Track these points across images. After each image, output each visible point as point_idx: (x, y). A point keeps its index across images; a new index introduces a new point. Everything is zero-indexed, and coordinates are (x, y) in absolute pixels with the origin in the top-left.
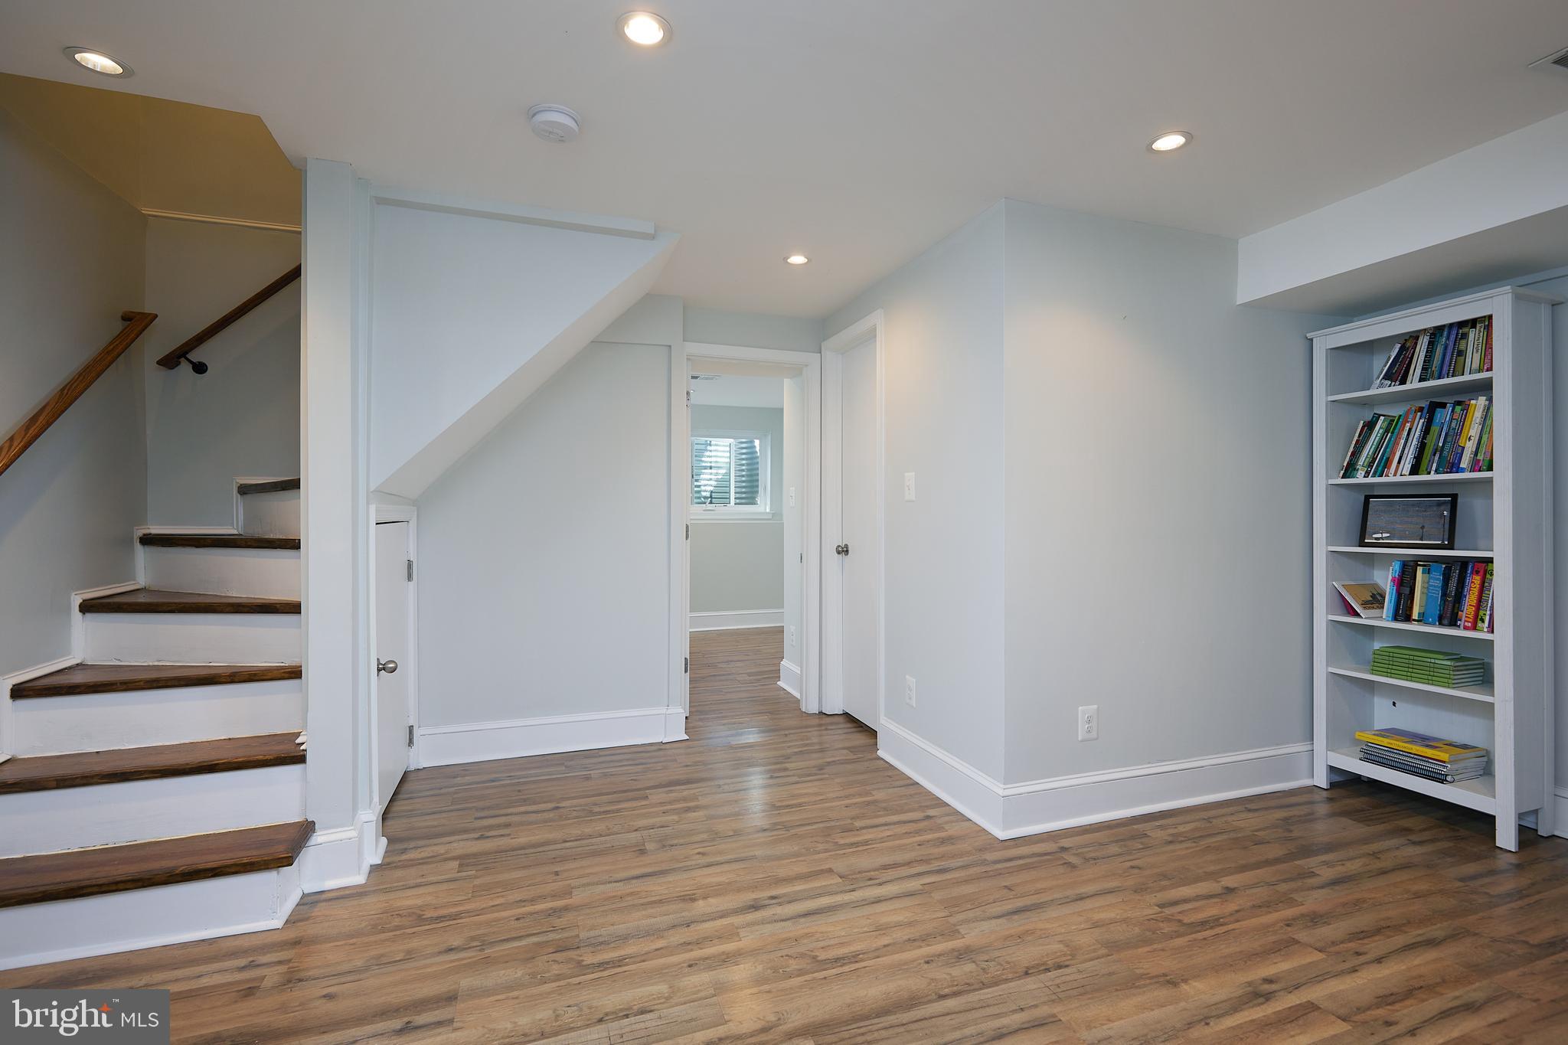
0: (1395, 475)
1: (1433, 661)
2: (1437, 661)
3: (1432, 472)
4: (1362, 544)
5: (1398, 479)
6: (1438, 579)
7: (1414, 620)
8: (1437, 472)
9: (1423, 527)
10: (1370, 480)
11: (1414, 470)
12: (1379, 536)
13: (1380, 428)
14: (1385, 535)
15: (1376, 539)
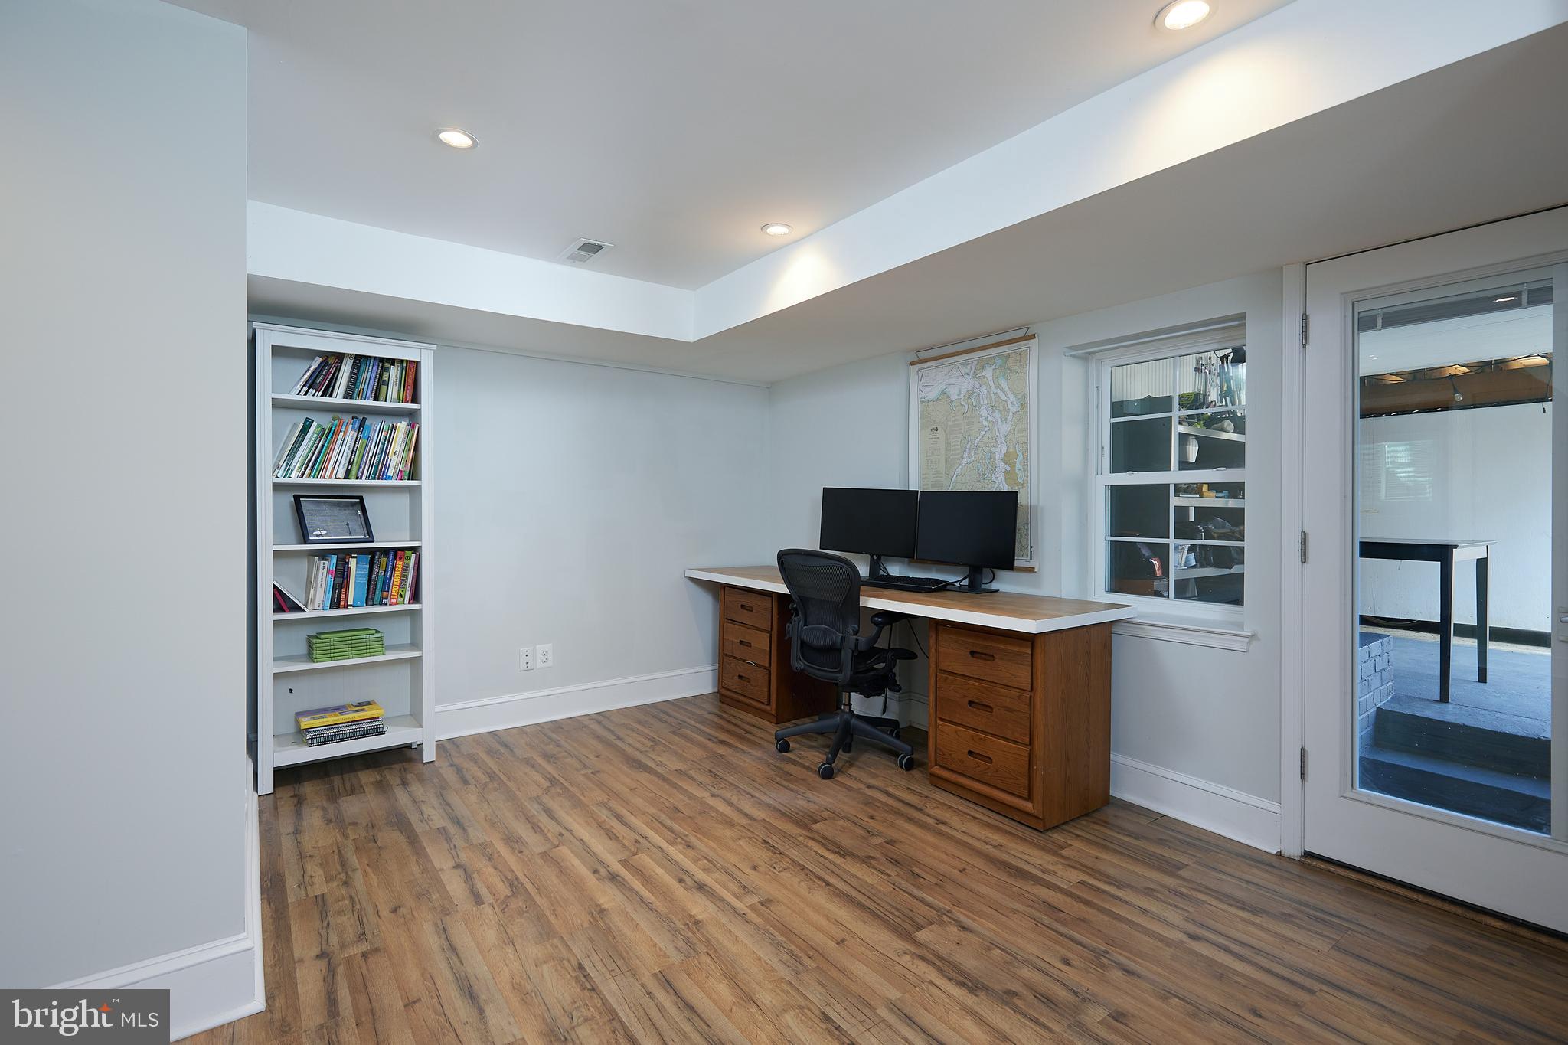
0: (330, 478)
1: (368, 636)
2: (371, 636)
3: (364, 478)
4: (306, 541)
5: (333, 481)
6: (365, 568)
7: (351, 606)
8: (368, 477)
9: (348, 524)
10: (305, 481)
11: (347, 476)
12: (318, 533)
13: (314, 433)
14: (323, 532)
15: (317, 536)
